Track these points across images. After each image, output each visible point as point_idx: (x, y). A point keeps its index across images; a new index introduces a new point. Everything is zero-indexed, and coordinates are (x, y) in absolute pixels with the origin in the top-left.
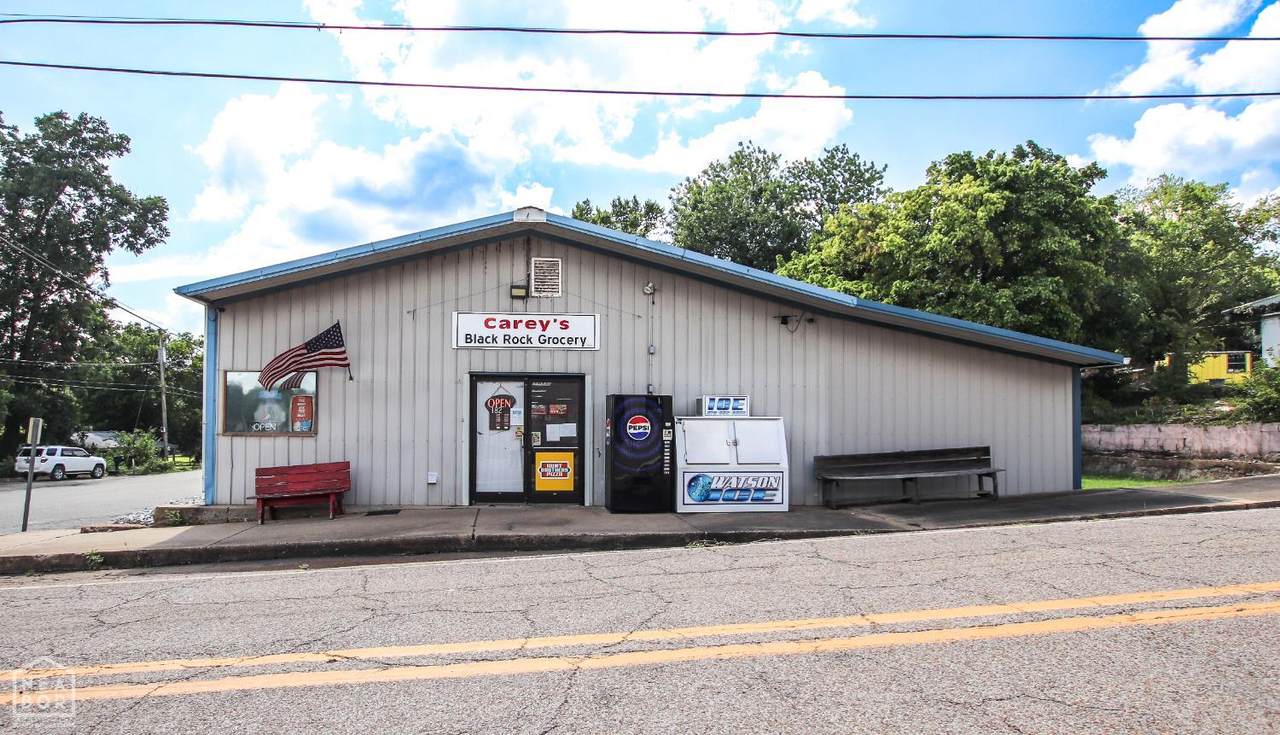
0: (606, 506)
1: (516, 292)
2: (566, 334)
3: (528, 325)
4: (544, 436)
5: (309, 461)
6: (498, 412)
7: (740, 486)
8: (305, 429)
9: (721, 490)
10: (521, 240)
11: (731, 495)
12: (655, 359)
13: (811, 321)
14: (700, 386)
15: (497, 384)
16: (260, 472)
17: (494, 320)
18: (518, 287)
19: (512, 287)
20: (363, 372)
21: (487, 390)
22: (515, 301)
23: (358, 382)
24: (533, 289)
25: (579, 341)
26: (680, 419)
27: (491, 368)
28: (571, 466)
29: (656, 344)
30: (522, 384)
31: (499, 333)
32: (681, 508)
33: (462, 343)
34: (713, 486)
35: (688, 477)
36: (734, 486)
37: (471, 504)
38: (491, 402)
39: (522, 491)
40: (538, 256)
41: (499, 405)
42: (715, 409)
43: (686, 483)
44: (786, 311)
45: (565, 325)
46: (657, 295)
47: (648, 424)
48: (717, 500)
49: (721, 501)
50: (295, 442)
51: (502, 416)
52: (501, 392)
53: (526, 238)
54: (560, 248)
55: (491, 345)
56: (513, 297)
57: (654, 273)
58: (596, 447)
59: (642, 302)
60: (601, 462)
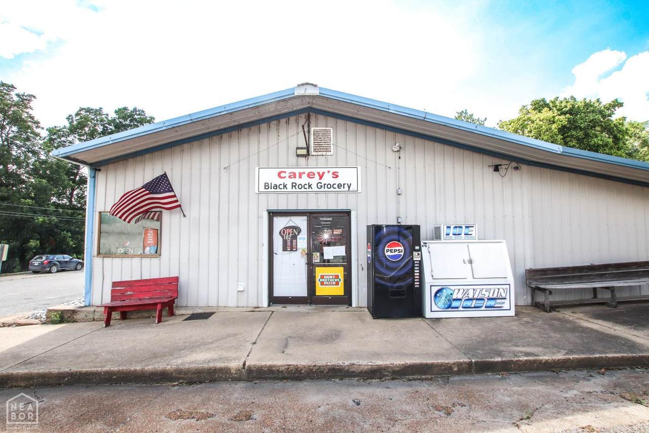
0: (368, 308)
1: (300, 152)
2: (337, 181)
3: (309, 175)
4: (322, 255)
5: (155, 275)
6: (288, 238)
7: (475, 297)
8: (153, 252)
9: (460, 300)
10: (303, 116)
11: (468, 303)
12: (402, 198)
13: (516, 168)
14: (436, 217)
15: (288, 218)
16: (115, 284)
17: (285, 172)
18: (302, 148)
19: (298, 148)
20: (192, 210)
21: (280, 223)
22: (300, 158)
23: (190, 218)
24: (312, 150)
25: (346, 186)
26: (426, 243)
27: (282, 207)
28: (341, 277)
29: (402, 187)
30: (306, 218)
31: (289, 182)
32: (428, 314)
33: (262, 189)
34: (454, 297)
35: (435, 290)
36: (471, 296)
37: (269, 305)
38: (284, 231)
39: (306, 296)
40: (316, 126)
41: (289, 234)
42: (451, 235)
43: (433, 295)
44: (497, 161)
45: (335, 175)
46: (402, 151)
47: (402, 248)
48: (457, 308)
49: (461, 309)
50: (146, 261)
51: (292, 242)
52: (291, 224)
53: (307, 114)
54: (331, 121)
55: (282, 190)
56: (298, 156)
57: (399, 137)
58: (360, 263)
59: (391, 157)
60: (364, 275)
